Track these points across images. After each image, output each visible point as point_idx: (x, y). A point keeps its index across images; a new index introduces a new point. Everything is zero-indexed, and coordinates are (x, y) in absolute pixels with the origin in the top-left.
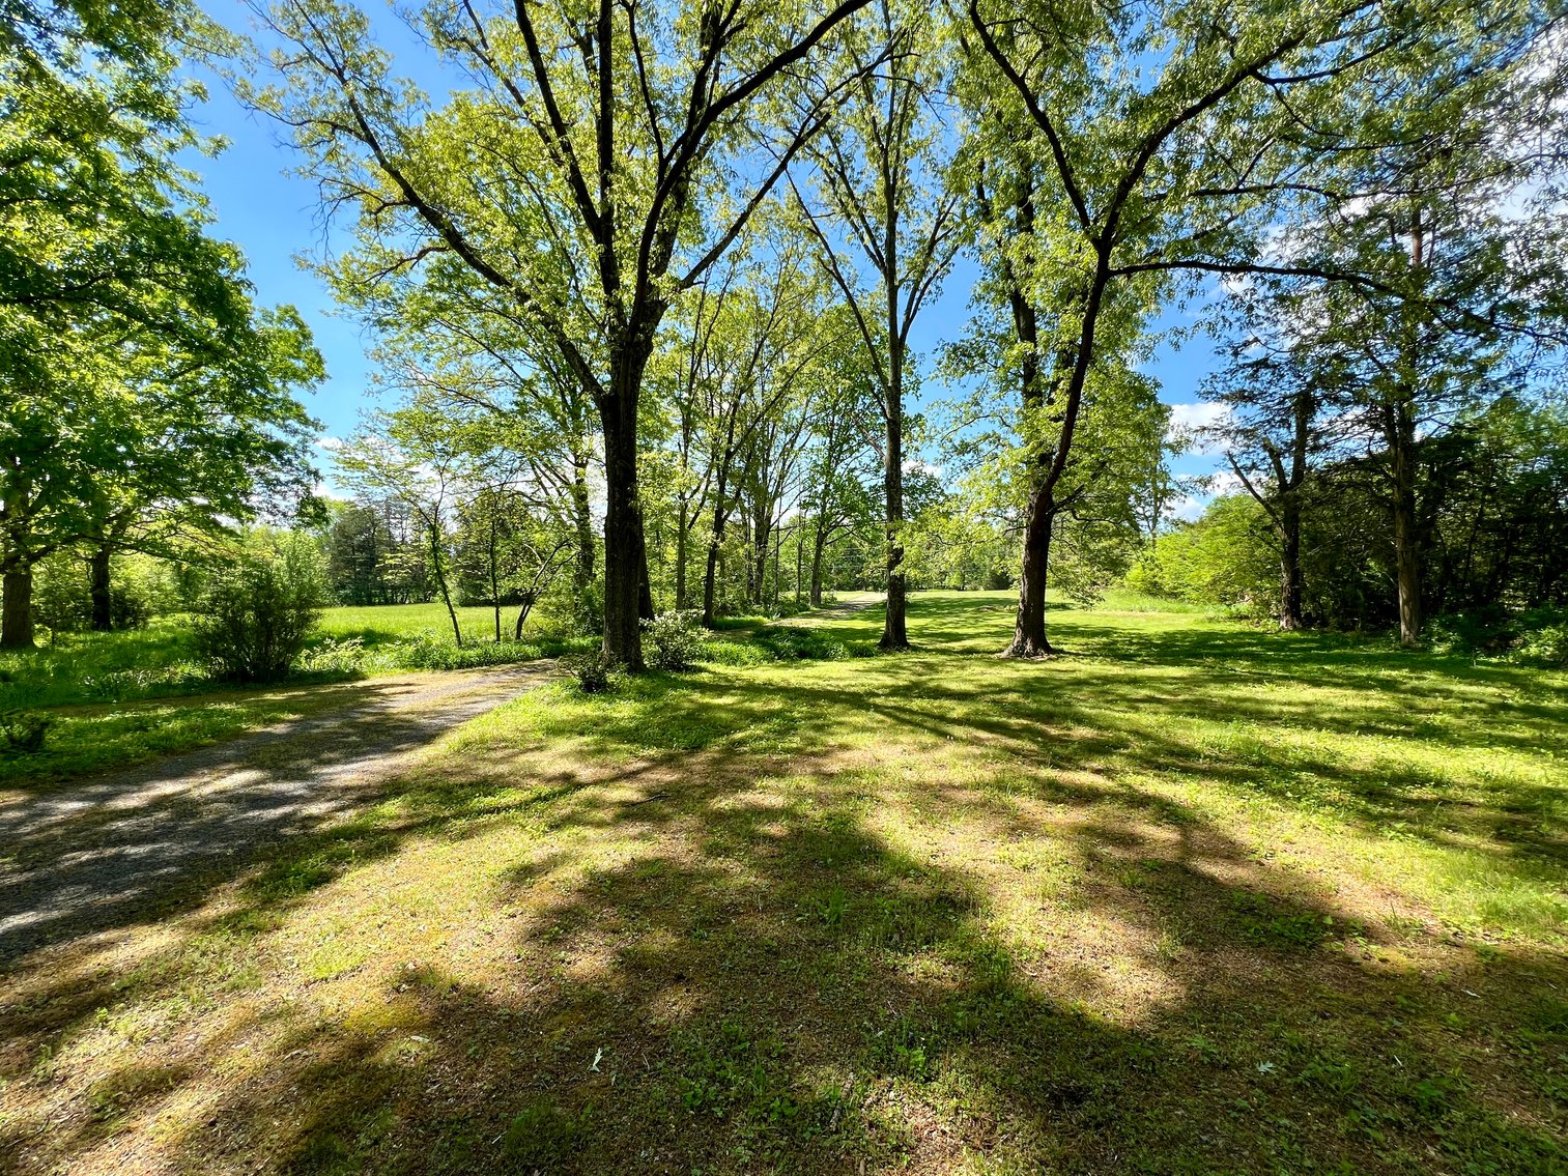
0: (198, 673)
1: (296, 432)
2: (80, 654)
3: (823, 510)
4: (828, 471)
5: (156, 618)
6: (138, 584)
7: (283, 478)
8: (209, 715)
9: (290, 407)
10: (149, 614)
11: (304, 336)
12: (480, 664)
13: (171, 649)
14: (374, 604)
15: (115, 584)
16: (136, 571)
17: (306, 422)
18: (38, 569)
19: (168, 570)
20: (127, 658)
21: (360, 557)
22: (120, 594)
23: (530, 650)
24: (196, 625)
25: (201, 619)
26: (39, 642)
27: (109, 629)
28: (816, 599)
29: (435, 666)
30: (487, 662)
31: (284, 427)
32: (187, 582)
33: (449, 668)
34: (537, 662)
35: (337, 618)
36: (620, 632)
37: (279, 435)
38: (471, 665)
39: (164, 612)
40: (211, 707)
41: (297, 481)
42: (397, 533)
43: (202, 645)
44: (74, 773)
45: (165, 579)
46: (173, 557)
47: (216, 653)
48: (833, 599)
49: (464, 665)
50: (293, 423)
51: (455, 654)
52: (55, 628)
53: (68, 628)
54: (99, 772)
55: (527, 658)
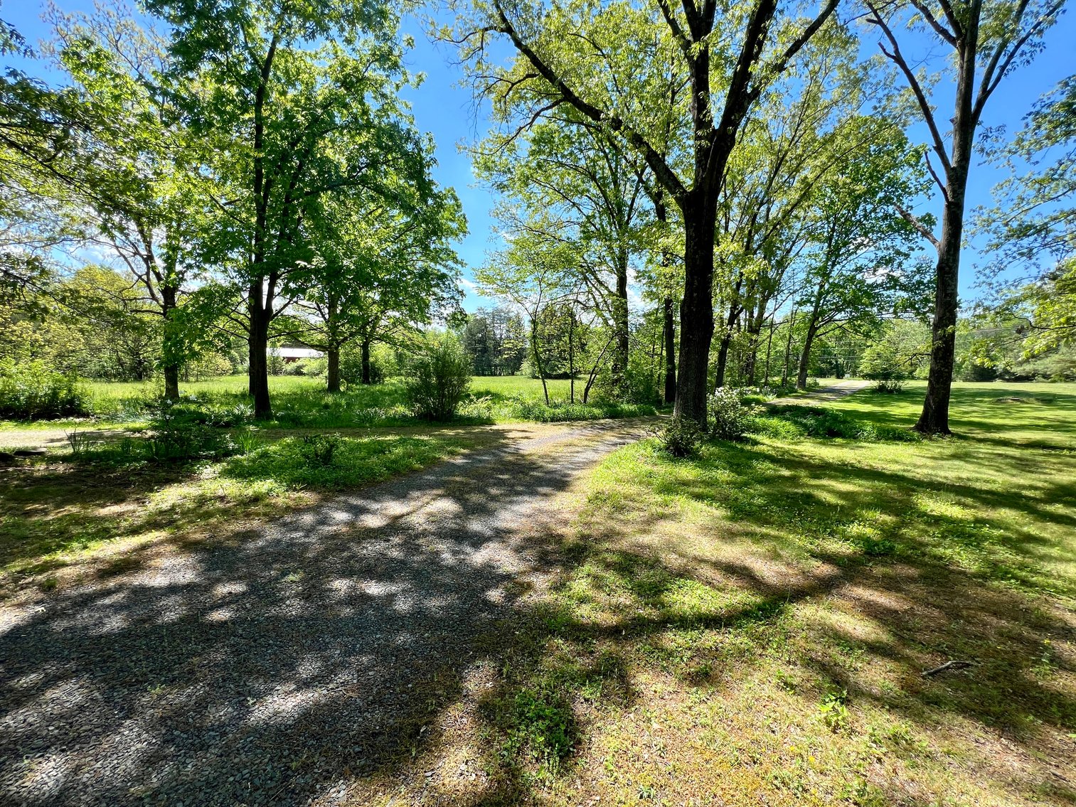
0: (408, 413)
1: (452, 269)
2: (357, 396)
3: (816, 307)
4: (824, 273)
5: (388, 379)
6: (381, 361)
7: (445, 295)
8: (417, 444)
9: (448, 252)
10: (385, 376)
11: (458, 206)
12: (565, 420)
13: (395, 396)
14: (485, 375)
15: (371, 359)
16: (381, 352)
17: (456, 262)
18: (341, 351)
19: (392, 352)
20: (376, 401)
21: (479, 347)
22: (373, 364)
23: (596, 411)
24: (407, 383)
25: (410, 379)
26: (342, 389)
27: (369, 383)
28: (802, 383)
29: (537, 419)
30: (569, 418)
31: (445, 266)
32: (400, 358)
33: (545, 421)
34: (602, 421)
35: (477, 383)
36: (691, 403)
37: (444, 270)
38: (559, 420)
39: (391, 375)
40: (417, 437)
41: (453, 298)
42: (498, 332)
43: (410, 395)
44: (345, 485)
45: (391, 357)
46: (395, 344)
47: (417, 401)
48: (816, 384)
49: (554, 419)
50: (450, 263)
51: (549, 412)
52: (349, 382)
53: (353, 382)
54: (359, 486)
55: (595, 418)
